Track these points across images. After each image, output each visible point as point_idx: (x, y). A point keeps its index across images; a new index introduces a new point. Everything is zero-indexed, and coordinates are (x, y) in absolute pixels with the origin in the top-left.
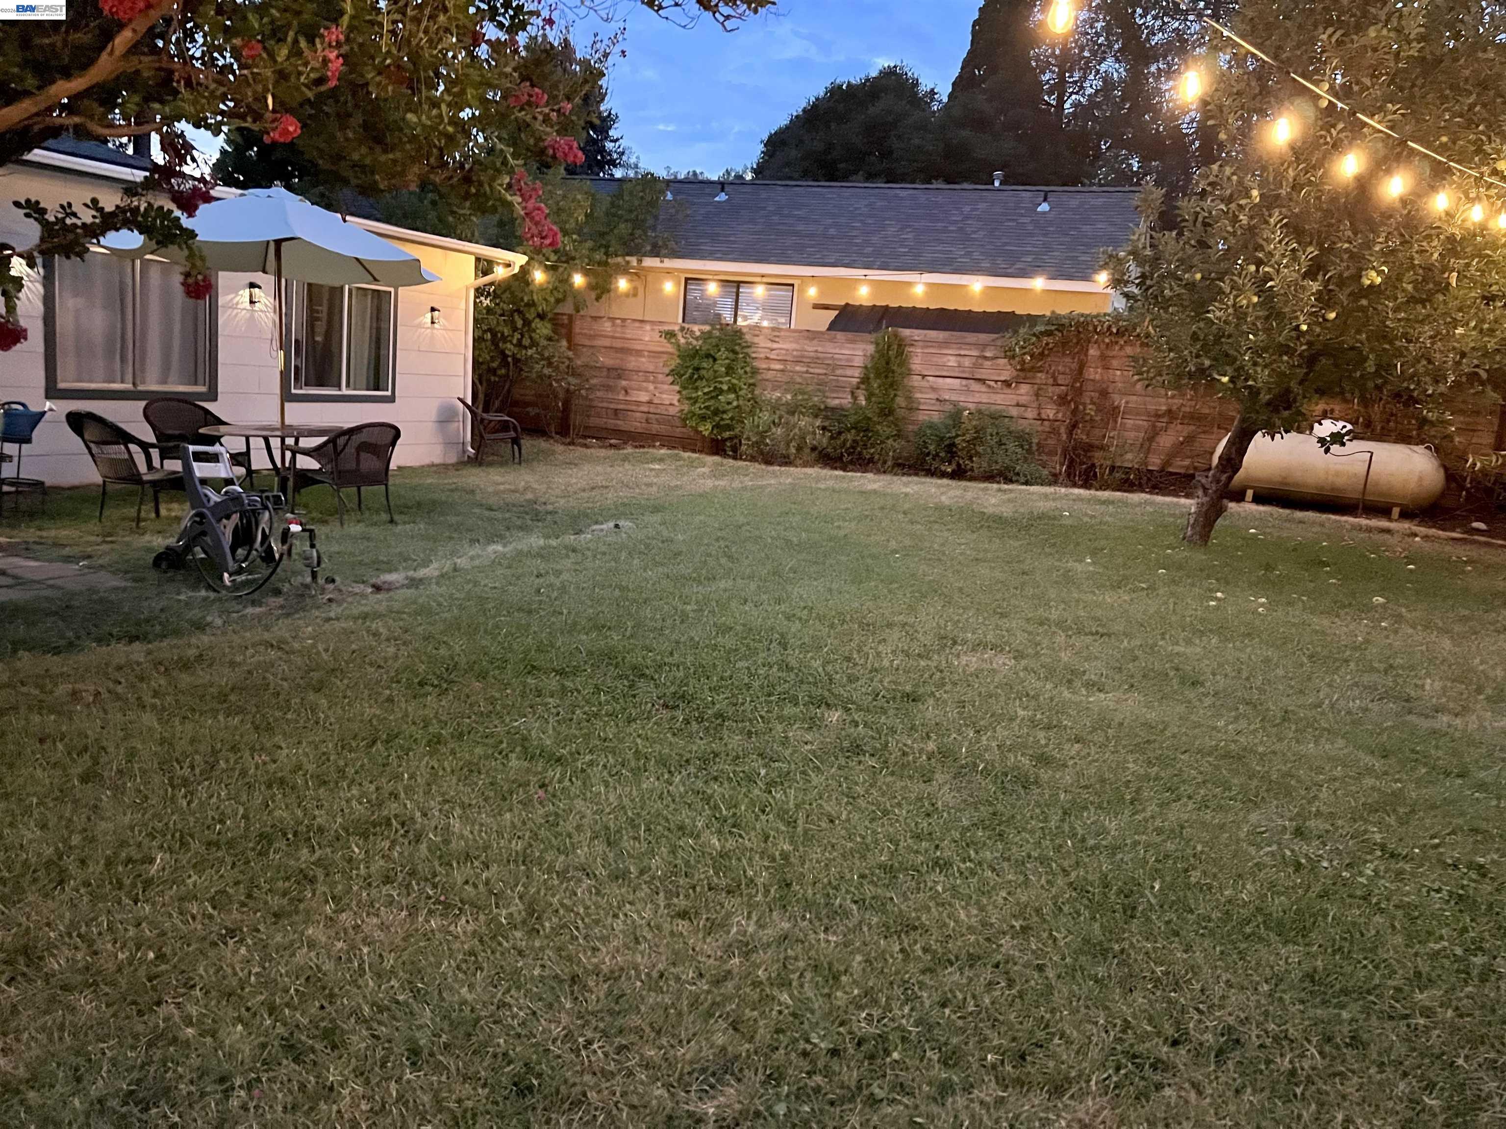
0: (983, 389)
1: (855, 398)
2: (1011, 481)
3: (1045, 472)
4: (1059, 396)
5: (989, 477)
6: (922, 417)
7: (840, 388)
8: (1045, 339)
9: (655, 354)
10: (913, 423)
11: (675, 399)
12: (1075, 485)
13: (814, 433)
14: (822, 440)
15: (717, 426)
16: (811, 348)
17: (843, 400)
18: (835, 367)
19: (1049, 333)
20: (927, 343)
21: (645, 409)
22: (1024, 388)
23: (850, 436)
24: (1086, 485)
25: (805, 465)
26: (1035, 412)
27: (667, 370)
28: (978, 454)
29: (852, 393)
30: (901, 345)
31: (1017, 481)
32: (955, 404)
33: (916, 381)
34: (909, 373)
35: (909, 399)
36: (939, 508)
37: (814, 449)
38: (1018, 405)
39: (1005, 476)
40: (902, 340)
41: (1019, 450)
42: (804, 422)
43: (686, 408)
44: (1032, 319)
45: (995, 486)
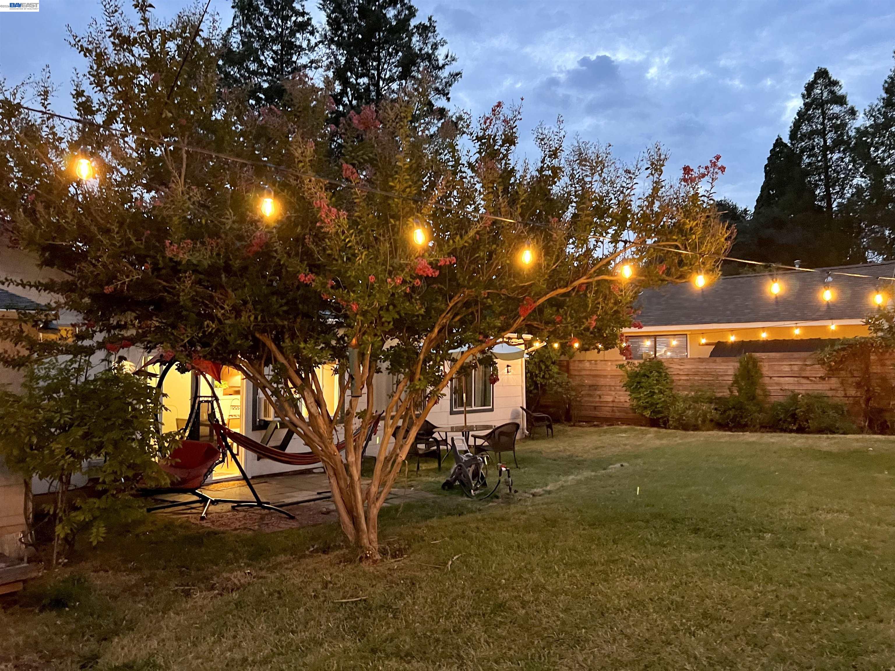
0: (809, 382)
1: (731, 392)
2: (834, 433)
3: (855, 427)
4: (857, 383)
5: (820, 431)
6: (773, 399)
7: (721, 387)
8: (842, 353)
9: (614, 377)
10: (768, 403)
11: (627, 398)
12: (875, 433)
13: (711, 412)
14: (717, 416)
15: (653, 412)
16: (702, 367)
17: (726, 393)
18: (718, 376)
19: (843, 349)
20: (769, 360)
21: (611, 405)
22: (834, 380)
23: (732, 413)
24: (882, 433)
25: (708, 430)
26: (843, 393)
27: (622, 384)
28: (810, 418)
29: (729, 389)
30: (755, 362)
31: (837, 433)
32: (792, 391)
33: (767, 380)
34: (762, 376)
35: (764, 390)
36: (794, 449)
37: (712, 421)
38: (831, 389)
39: (830, 430)
40: (755, 359)
41: (836, 415)
42: (705, 407)
43: (635, 403)
44: (832, 342)
45: (825, 436)
